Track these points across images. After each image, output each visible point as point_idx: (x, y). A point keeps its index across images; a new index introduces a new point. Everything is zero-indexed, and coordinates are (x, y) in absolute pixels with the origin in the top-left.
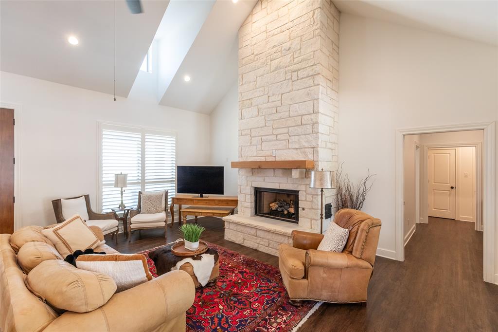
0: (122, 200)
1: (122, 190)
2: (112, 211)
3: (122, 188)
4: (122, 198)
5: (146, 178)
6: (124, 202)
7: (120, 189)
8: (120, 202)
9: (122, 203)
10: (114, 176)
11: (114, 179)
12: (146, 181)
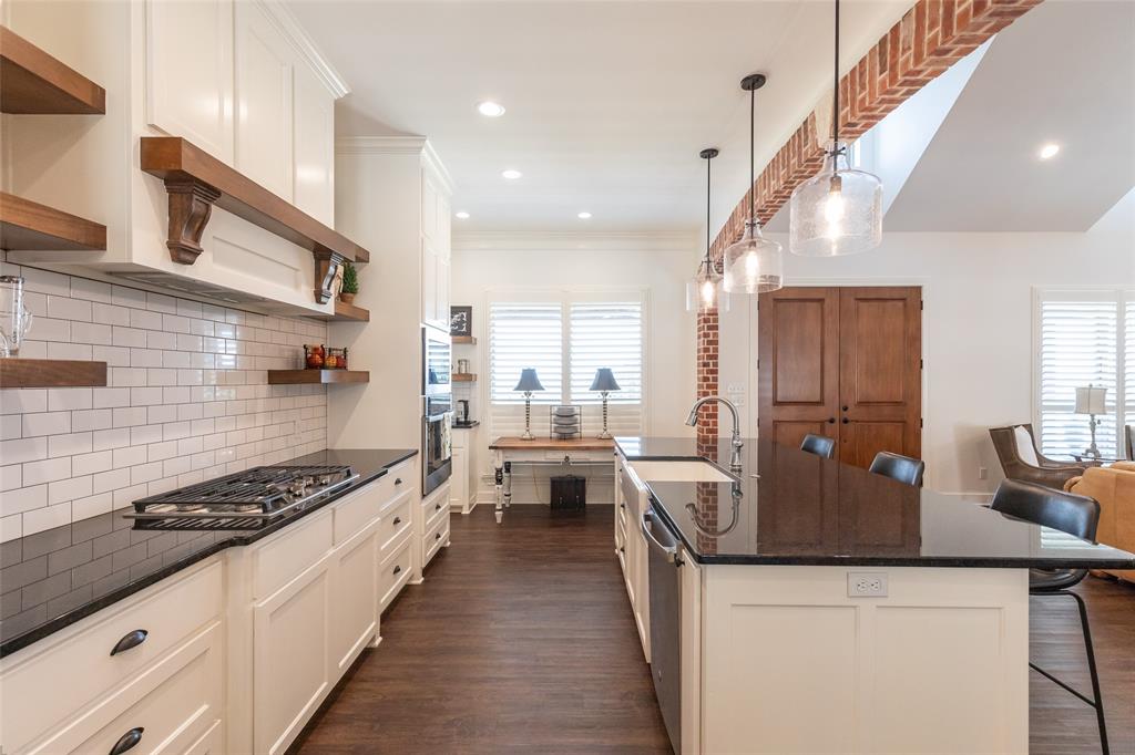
0: (1093, 441)
1: (1093, 419)
2: (1073, 459)
3: (1092, 416)
4: (1093, 435)
5: (1127, 398)
6: (1098, 444)
7: (1088, 417)
8: (1089, 446)
9: (1094, 445)
10: (1074, 390)
11: (1074, 397)
12: (1127, 404)
